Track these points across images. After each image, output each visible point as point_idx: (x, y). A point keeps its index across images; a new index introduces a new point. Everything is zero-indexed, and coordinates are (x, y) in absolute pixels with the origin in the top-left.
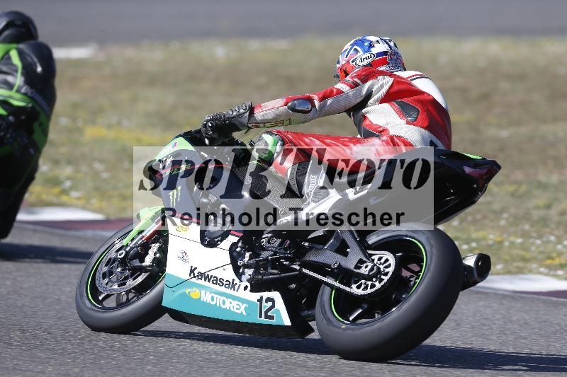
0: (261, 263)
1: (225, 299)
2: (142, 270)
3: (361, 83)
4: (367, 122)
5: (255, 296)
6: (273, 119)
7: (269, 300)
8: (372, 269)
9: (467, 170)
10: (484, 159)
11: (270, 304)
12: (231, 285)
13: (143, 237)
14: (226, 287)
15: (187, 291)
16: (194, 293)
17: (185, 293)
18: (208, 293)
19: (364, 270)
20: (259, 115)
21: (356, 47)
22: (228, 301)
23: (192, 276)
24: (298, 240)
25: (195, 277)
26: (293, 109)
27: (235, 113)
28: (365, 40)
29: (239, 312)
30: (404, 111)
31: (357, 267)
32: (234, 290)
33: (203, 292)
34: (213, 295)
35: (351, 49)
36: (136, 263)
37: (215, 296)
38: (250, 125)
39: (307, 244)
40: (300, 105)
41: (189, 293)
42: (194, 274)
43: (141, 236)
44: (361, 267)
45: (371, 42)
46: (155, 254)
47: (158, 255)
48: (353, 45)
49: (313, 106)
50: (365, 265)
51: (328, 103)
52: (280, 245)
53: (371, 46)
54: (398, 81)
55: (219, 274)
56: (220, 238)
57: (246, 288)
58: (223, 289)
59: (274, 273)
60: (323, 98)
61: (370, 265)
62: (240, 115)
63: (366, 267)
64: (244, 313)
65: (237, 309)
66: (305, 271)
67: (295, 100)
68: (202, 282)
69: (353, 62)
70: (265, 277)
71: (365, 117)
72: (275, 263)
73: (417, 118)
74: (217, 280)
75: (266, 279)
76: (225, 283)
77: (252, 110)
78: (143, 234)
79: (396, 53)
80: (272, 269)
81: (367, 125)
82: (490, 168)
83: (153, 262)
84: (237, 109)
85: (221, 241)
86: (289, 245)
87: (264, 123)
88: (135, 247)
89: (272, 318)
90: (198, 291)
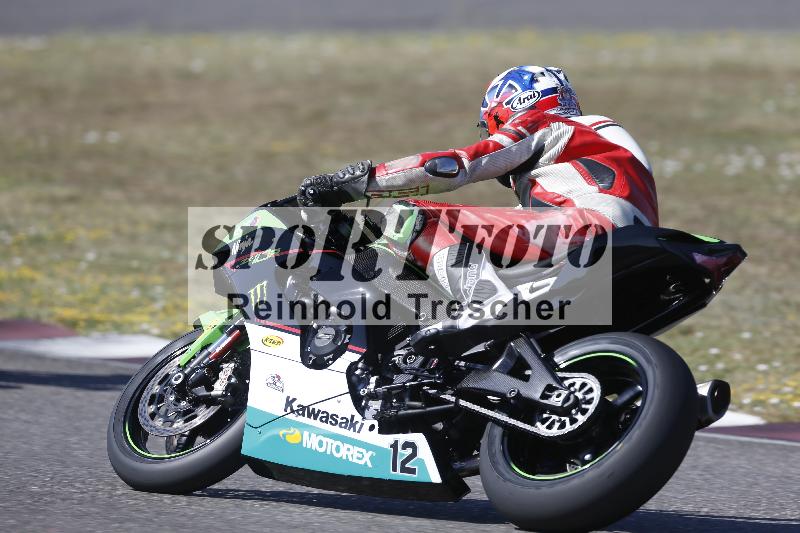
0: (394, 392)
1: (339, 443)
2: (210, 401)
3: (528, 134)
4: (538, 190)
5: (387, 440)
6: (404, 185)
7: (407, 445)
8: (567, 399)
9: (699, 258)
10: (722, 242)
11: (409, 451)
12: (350, 423)
13: (210, 353)
14: (341, 426)
15: (281, 433)
16: (293, 436)
17: (278, 436)
18: (313, 435)
19: (555, 400)
20: (382, 179)
21: (510, 82)
22: (344, 448)
23: (289, 410)
24: (451, 358)
25: (293, 411)
26: (433, 171)
27: (347, 176)
28: (524, 71)
29: (362, 462)
30: (593, 173)
31: (544, 396)
32: (354, 431)
33: (306, 434)
34: (321, 438)
35: (503, 85)
36: (201, 391)
37: (325, 440)
38: (369, 194)
39: (462, 363)
40: (443, 166)
41: (284, 435)
42: (292, 409)
43: (205, 352)
44: (550, 396)
45: (534, 74)
46: (230, 378)
47: (233, 380)
48: (506, 79)
49: (461, 166)
50: (556, 393)
51: (483, 162)
52: (423, 365)
53: (533, 80)
54: (580, 130)
55: (330, 407)
56: (331, 356)
57: (372, 428)
58: (336, 430)
59: (415, 407)
60: (475, 156)
61: (564, 393)
62: (355, 179)
63: (558, 396)
64: (369, 465)
65: (358, 458)
66: (462, 403)
67: (436, 158)
68: (304, 420)
69: (508, 103)
70: (402, 412)
71: (534, 183)
72: (415, 393)
73: (612, 183)
74: (327, 417)
75: (403, 415)
76: (339, 421)
77: (372, 172)
78: (210, 349)
79: (568, 91)
80: (411, 400)
81: (538, 194)
82: (730, 256)
83: (226, 390)
84: (350, 169)
85: (334, 359)
86: (437, 364)
87: (390, 191)
88: (197, 369)
89: (412, 471)
90: (297, 433)
